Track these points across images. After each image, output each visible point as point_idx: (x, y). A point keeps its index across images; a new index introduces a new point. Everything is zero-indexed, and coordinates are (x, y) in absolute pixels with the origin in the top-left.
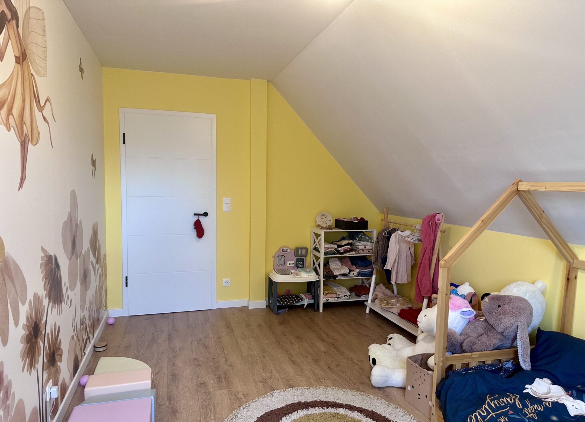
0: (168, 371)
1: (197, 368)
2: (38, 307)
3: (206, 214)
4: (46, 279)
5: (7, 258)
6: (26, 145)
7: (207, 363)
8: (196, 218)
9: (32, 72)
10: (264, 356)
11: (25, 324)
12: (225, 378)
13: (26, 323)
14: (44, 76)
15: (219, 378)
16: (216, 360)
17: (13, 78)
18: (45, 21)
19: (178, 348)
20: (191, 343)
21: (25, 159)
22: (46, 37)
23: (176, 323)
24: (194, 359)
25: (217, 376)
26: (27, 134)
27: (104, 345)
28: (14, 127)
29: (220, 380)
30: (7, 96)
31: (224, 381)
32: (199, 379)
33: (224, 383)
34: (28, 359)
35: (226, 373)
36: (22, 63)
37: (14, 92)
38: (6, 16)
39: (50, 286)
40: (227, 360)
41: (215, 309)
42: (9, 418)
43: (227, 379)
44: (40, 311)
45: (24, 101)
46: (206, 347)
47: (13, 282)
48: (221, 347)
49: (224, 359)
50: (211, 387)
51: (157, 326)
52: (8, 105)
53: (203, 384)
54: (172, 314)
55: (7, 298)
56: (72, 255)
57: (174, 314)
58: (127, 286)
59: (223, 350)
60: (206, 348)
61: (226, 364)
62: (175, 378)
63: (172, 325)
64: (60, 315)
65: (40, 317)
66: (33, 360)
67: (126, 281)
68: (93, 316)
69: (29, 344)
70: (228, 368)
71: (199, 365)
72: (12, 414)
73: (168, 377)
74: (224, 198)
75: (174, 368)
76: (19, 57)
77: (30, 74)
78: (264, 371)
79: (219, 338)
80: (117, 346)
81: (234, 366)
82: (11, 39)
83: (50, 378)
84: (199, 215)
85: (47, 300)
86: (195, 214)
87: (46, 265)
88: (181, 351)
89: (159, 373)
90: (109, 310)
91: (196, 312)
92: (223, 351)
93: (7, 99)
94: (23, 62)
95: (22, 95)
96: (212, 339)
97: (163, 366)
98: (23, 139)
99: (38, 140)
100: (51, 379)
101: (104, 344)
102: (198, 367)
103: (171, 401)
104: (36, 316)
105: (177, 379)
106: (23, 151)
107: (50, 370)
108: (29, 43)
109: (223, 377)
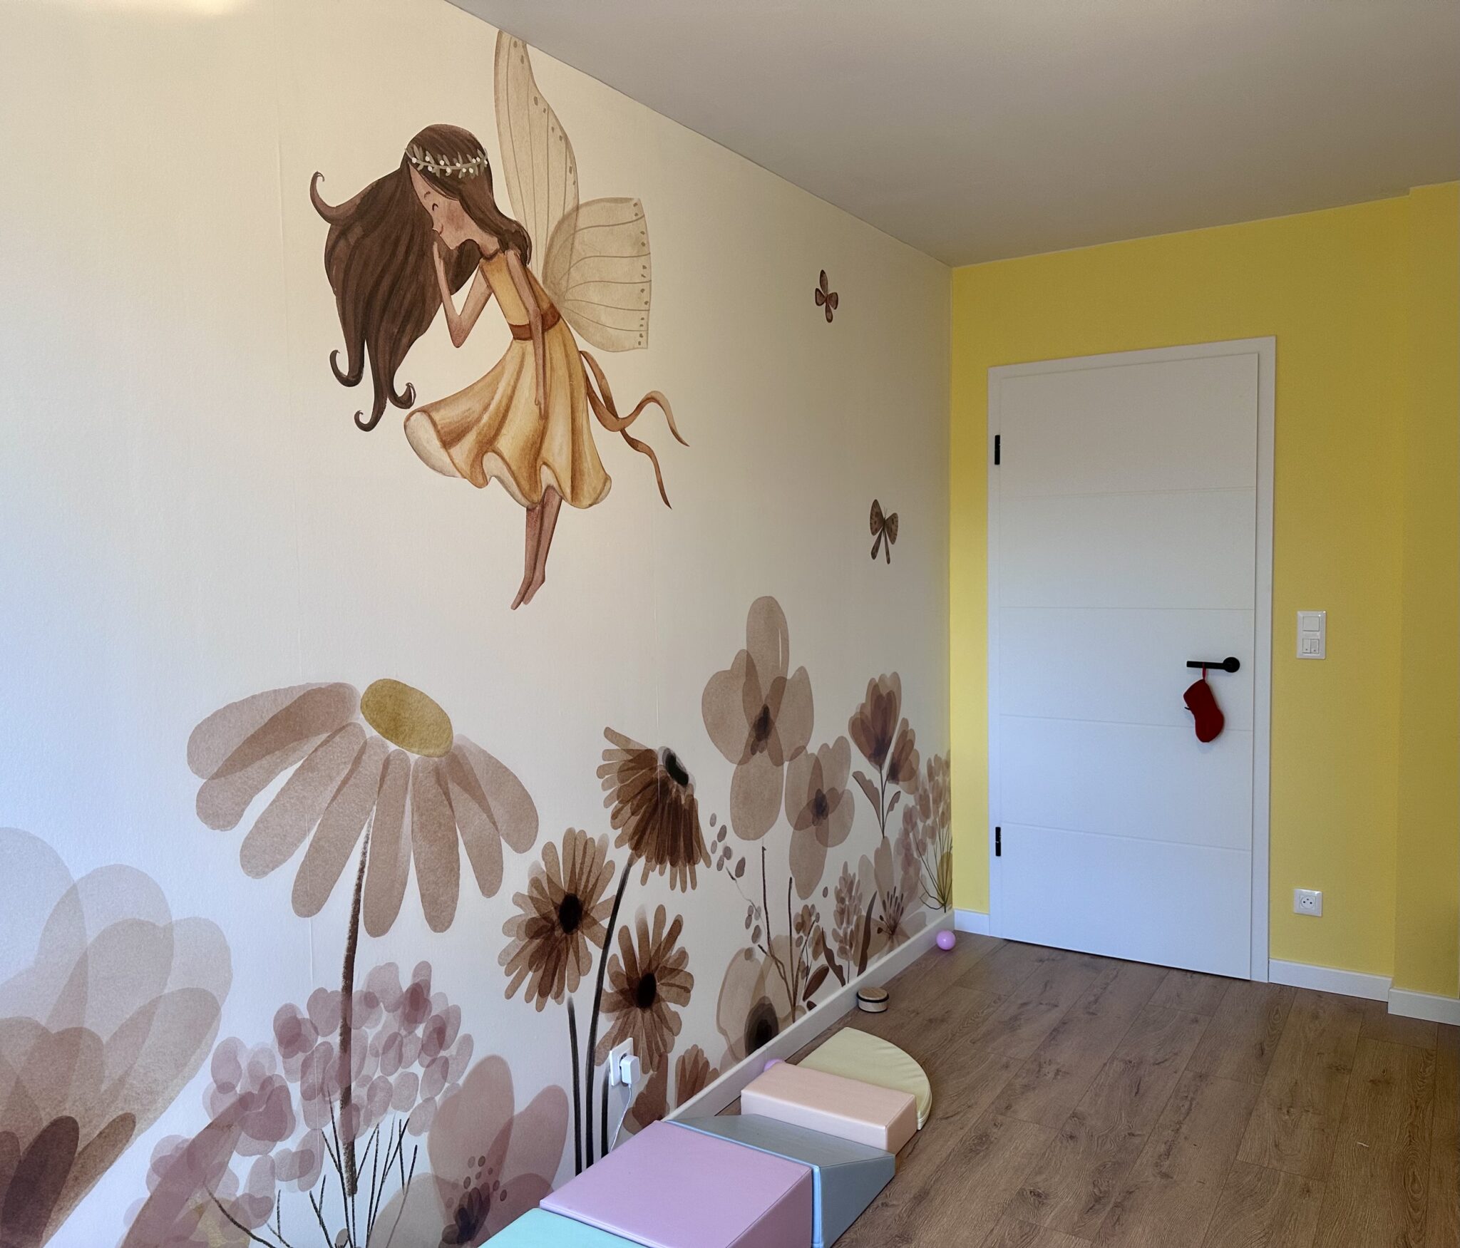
0: (979, 1121)
1: (1062, 1143)
2: (582, 863)
3: (1231, 665)
4: (624, 802)
5: (459, 748)
6: (550, 511)
7: (1100, 1141)
8: (1196, 676)
9: (582, 345)
10: (1307, 1191)
11: (523, 895)
12: (1116, 1205)
13: (528, 892)
14: (638, 348)
15: (1098, 1200)
16: (1137, 1141)
17: (502, 374)
18: (646, 219)
19: (1054, 1067)
20: (1105, 1064)
21: (542, 542)
22: (650, 258)
23: (1111, 993)
24: (1074, 1115)
25: (1096, 1190)
26: (556, 485)
27: (878, 999)
28: (502, 477)
29: (1097, 1207)
30: (476, 415)
31: (1104, 1215)
32: (1039, 1179)
33: (1098, 1221)
34: (531, 974)
35: (1131, 1193)
36: (540, 335)
37: (504, 404)
38: (479, 248)
39: (641, 820)
40: (1168, 1154)
41: (1267, 982)
42: (445, 1087)
43: (1118, 1211)
44: (590, 871)
45: (544, 416)
46: (1137, 1090)
47: (481, 801)
48: (1183, 1110)
49: (1163, 1146)
50: (1052, 1214)
51: (1051, 987)
52: (479, 434)
53: (1039, 1195)
54: (1121, 963)
55: (456, 833)
56: (753, 752)
57: (1126, 964)
58: (998, 853)
59: (1181, 1119)
60: (1134, 1095)
61: (1157, 1165)
62: (979, 1148)
63: (1095, 996)
64: (684, 889)
65: (590, 886)
66: (553, 979)
67: (997, 840)
68: (864, 913)
69: (537, 942)
70: (1151, 1179)
71: (1072, 1137)
72: (461, 1082)
73: (964, 1139)
74: (1300, 614)
75: (1000, 1118)
76: (529, 325)
77: (574, 355)
78: (1265, 1240)
79: (1201, 1077)
80: (914, 1011)
81: (1175, 1181)
82: (495, 294)
83: (629, 1035)
84: (1205, 666)
85: (626, 851)
86: (1190, 664)
87: (624, 771)
88: (1059, 1077)
89: (952, 1119)
90: (956, 911)
91: (1194, 975)
92: (1180, 1123)
93: (479, 420)
94: (543, 333)
95: (538, 404)
96: (1176, 1072)
97: (976, 1103)
98: (537, 498)
99: (603, 494)
100: (631, 1037)
101: (879, 996)
102: (1065, 1142)
103: (918, 1205)
104: (573, 879)
105: (982, 1154)
106: (539, 523)
107: (627, 1014)
108: (570, 286)
109: (1113, 1200)
